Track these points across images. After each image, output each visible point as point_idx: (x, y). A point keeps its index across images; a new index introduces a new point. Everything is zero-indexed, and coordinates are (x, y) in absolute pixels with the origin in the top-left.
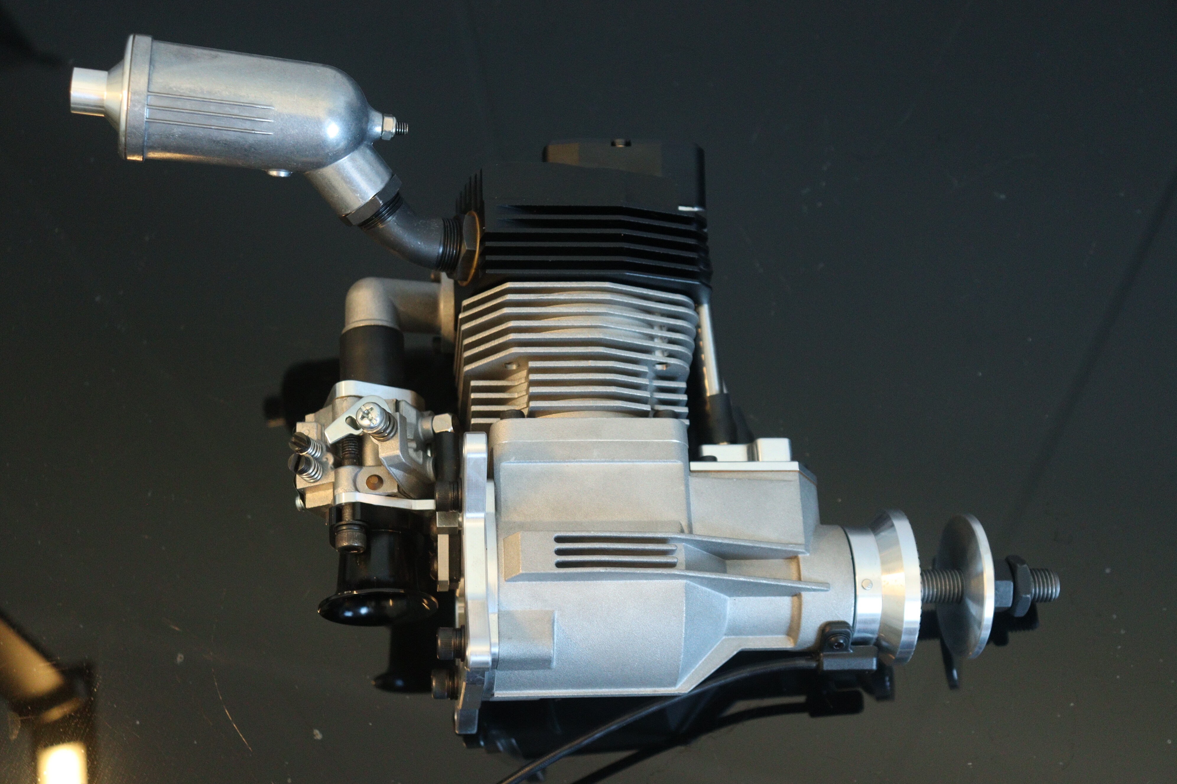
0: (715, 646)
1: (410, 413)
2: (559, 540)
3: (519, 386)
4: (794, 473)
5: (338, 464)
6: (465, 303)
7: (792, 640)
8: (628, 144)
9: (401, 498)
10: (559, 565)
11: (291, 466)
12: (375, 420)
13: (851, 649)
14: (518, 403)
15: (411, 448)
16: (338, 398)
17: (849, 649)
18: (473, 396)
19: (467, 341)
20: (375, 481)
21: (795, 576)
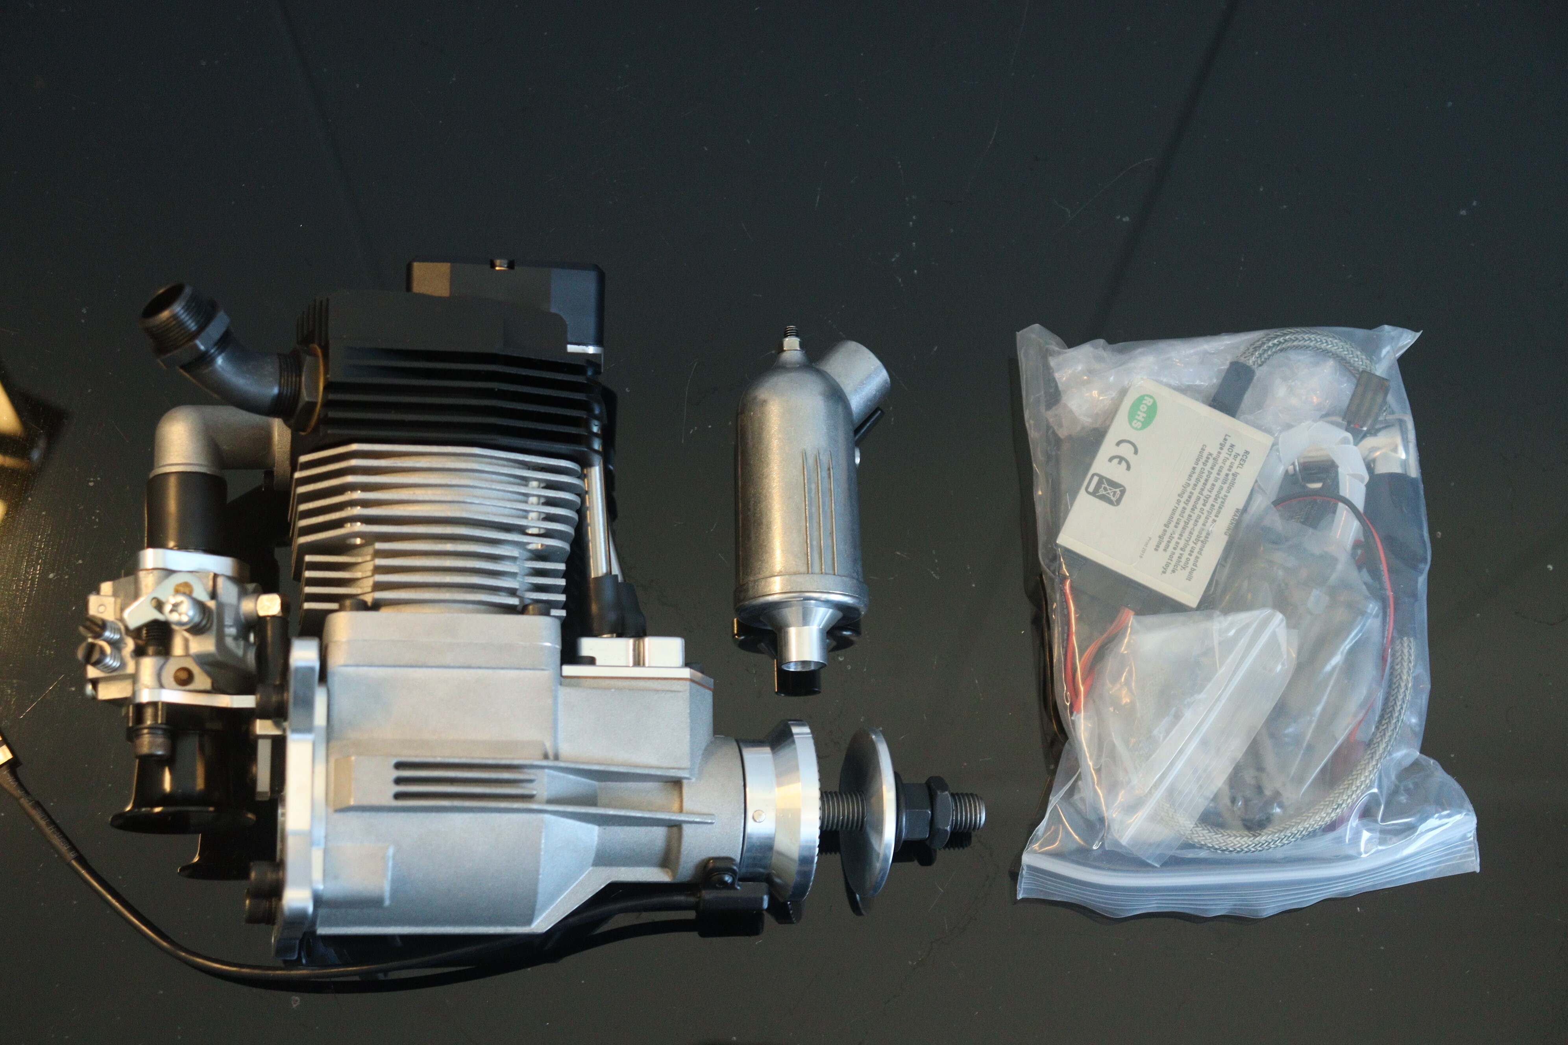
0: (581, 878)
1: (228, 591)
2: (399, 766)
3: (364, 564)
4: (685, 682)
5: (139, 652)
6: (303, 459)
7: (670, 873)
8: (511, 266)
9: (215, 693)
10: (398, 796)
11: (80, 654)
12: (186, 613)
13: (739, 885)
14: (362, 585)
15: (230, 635)
16: (142, 570)
17: (736, 886)
18: (308, 574)
19: (303, 507)
20: (184, 676)
21: (676, 806)
